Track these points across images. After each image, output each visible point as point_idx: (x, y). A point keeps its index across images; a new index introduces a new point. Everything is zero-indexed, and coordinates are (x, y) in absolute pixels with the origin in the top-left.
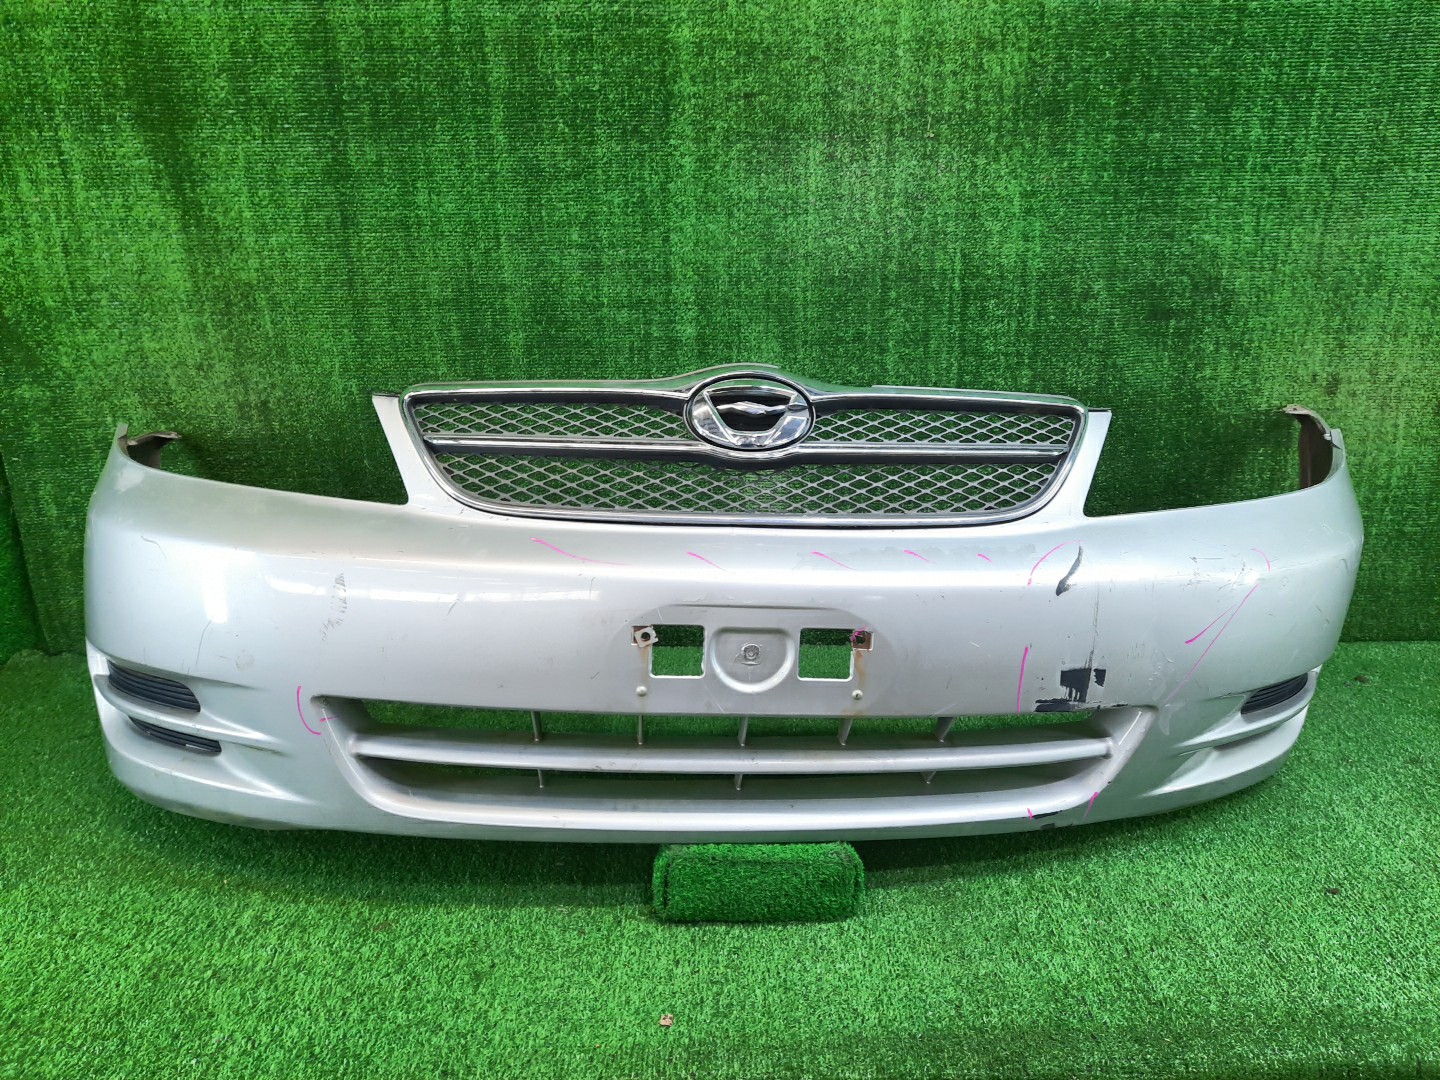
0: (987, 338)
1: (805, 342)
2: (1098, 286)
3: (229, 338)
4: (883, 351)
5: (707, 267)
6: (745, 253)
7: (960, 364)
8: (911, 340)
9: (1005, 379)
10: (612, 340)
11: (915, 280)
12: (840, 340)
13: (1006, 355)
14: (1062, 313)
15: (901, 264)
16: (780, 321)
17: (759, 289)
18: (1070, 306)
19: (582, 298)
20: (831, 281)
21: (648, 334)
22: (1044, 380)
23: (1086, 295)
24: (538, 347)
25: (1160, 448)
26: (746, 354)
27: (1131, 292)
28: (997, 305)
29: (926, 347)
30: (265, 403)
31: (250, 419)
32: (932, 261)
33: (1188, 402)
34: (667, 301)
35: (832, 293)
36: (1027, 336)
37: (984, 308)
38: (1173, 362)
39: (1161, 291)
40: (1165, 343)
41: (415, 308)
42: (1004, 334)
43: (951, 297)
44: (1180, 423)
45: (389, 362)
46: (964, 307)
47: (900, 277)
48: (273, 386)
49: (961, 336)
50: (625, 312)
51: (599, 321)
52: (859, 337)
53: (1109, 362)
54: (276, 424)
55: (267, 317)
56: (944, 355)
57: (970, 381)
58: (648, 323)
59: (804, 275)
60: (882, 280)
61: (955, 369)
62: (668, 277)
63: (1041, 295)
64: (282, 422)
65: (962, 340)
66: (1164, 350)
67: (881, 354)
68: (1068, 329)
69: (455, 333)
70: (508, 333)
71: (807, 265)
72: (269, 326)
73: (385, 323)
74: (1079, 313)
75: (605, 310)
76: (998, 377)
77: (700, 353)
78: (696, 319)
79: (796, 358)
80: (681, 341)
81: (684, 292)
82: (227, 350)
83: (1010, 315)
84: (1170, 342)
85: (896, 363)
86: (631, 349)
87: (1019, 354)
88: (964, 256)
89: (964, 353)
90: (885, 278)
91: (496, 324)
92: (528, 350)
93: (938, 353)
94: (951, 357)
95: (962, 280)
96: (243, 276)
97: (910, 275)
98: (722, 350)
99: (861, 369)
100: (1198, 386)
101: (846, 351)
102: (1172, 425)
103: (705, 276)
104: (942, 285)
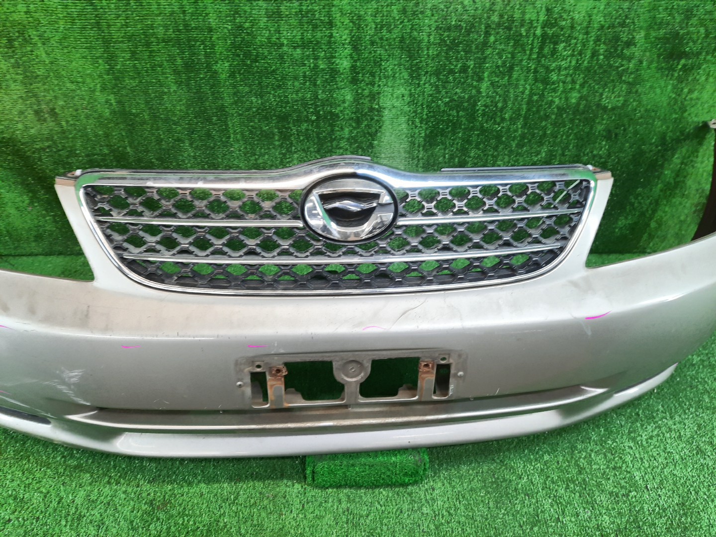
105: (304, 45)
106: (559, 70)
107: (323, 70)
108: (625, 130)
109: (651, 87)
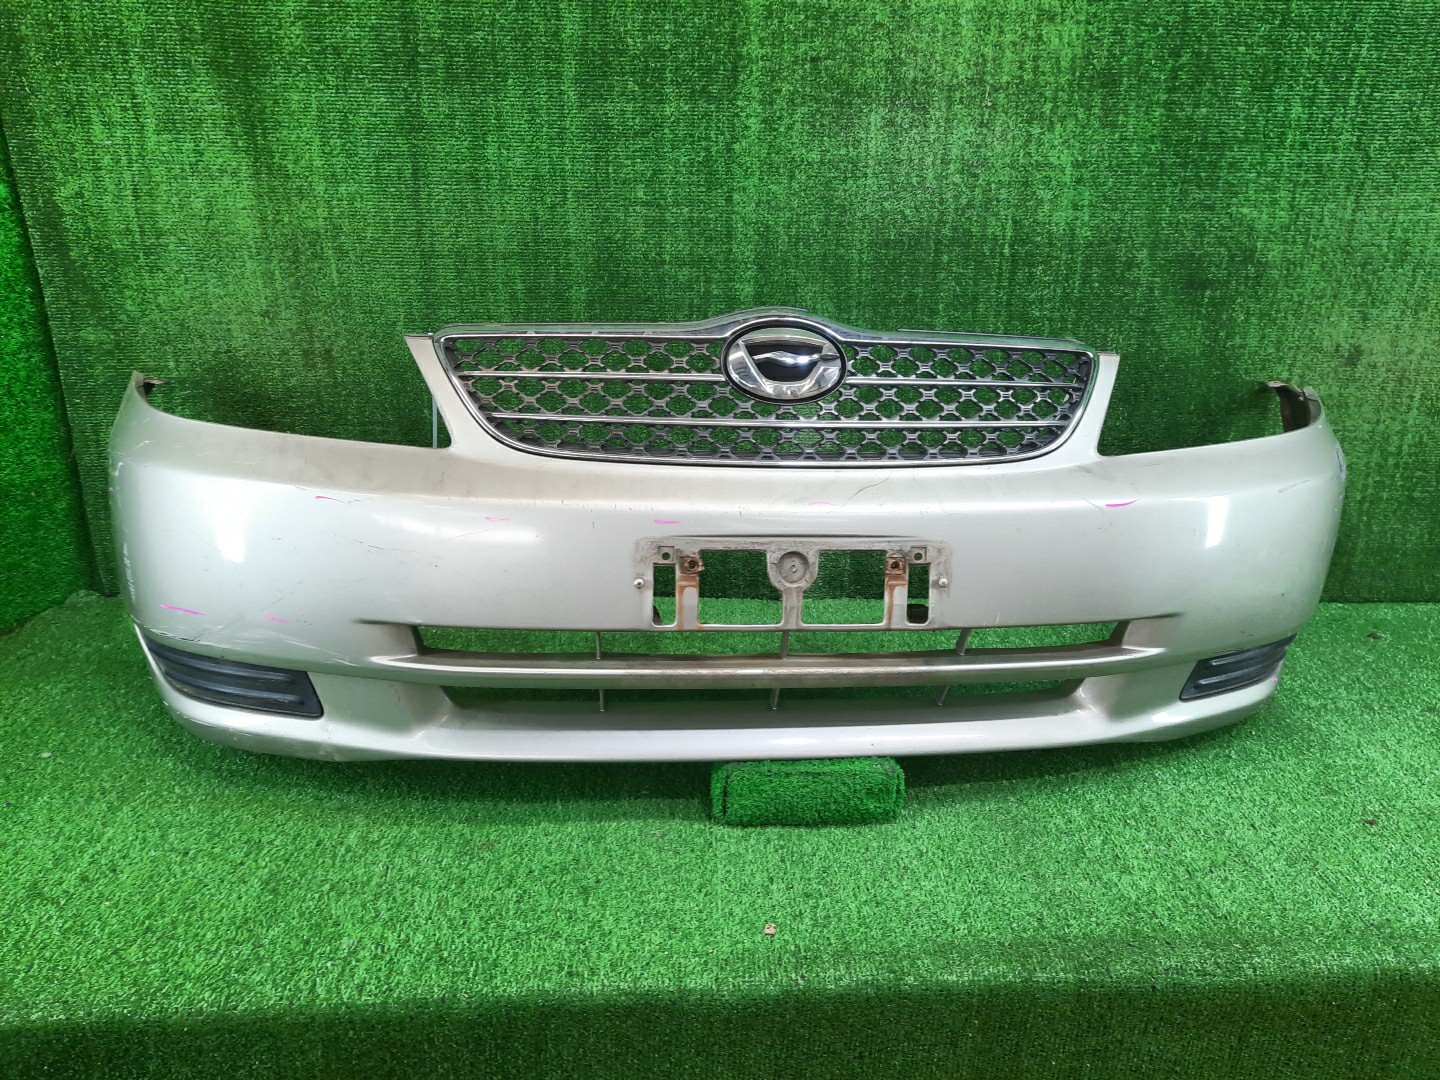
0: (1034, 303)
1: (859, 303)
2: (1143, 255)
3: (297, 285)
5: (768, 227)
6: (805, 214)
7: (1005, 328)
8: (961, 304)
10: (672, 297)
11: (967, 245)
12: (893, 302)
13: (1050, 320)
14: (1105, 280)
15: (954, 229)
16: (836, 282)
17: (816, 249)
18: (1114, 275)
19: (645, 256)
20: (887, 244)
21: (708, 292)
23: (1130, 264)
24: (600, 303)
25: (1190, 413)
27: (1170, 262)
28: (1044, 271)
30: (328, 351)
31: (314, 366)
32: (985, 226)
33: (1217, 369)
34: (727, 260)
35: (886, 255)
36: (1071, 302)
37: (1031, 274)
38: (1206, 330)
39: (1199, 262)
41: (481, 261)
42: (1049, 300)
43: (1000, 263)
44: (1209, 389)
46: (1013, 273)
47: (953, 241)
48: (337, 334)
49: (1008, 300)
50: (686, 271)
51: (660, 280)
52: (911, 299)
53: (1148, 330)
54: (339, 373)
55: (333, 266)
56: (992, 319)
58: (708, 281)
59: (861, 237)
60: (936, 244)
62: (730, 236)
63: (1087, 262)
64: (344, 370)
65: (1009, 304)
66: (1198, 319)
67: (930, 317)
68: (1110, 296)
69: (520, 286)
70: (571, 287)
71: (864, 227)
72: (335, 275)
73: (451, 275)
74: (1122, 281)
75: (667, 267)
78: (756, 277)
81: (745, 251)
82: (294, 297)
83: (1056, 282)
84: (1204, 311)
87: (1063, 319)
88: (1015, 222)
89: (1011, 317)
90: (938, 242)
91: (559, 279)
95: (1011, 246)
96: (311, 224)
97: (963, 238)
102: (1202, 390)
103: (765, 234)
104: (992, 251)
105: (696, 262)
106: (1041, 302)
107: (718, 297)
108: (1147, 388)
109: (1173, 326)
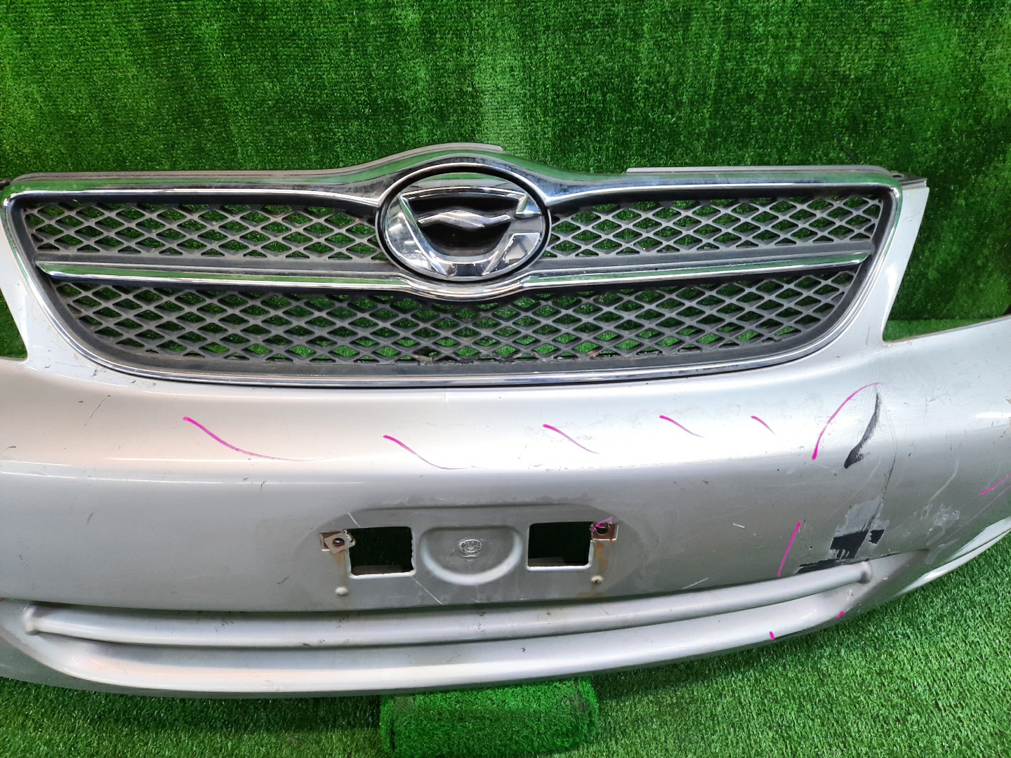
4: (637, 36)
9: (771, 66)
22: (814, 67)
26: (479, 43)
29: (686, 30)
40: (958, 18)
45: (66, 64)
57: (732, 69)
61: (716, 56)
76: (764, 63)
77: (426, 41)
79: (537, 47)
80: (403, 30)
85: (651, 51)
86: (345, 41)
92: (227, 43)
93: (698, 36)
94: (713, 42)
98: (451, 40)
99: (612, 57)
100: (982, 67)
101: (594, 38)
